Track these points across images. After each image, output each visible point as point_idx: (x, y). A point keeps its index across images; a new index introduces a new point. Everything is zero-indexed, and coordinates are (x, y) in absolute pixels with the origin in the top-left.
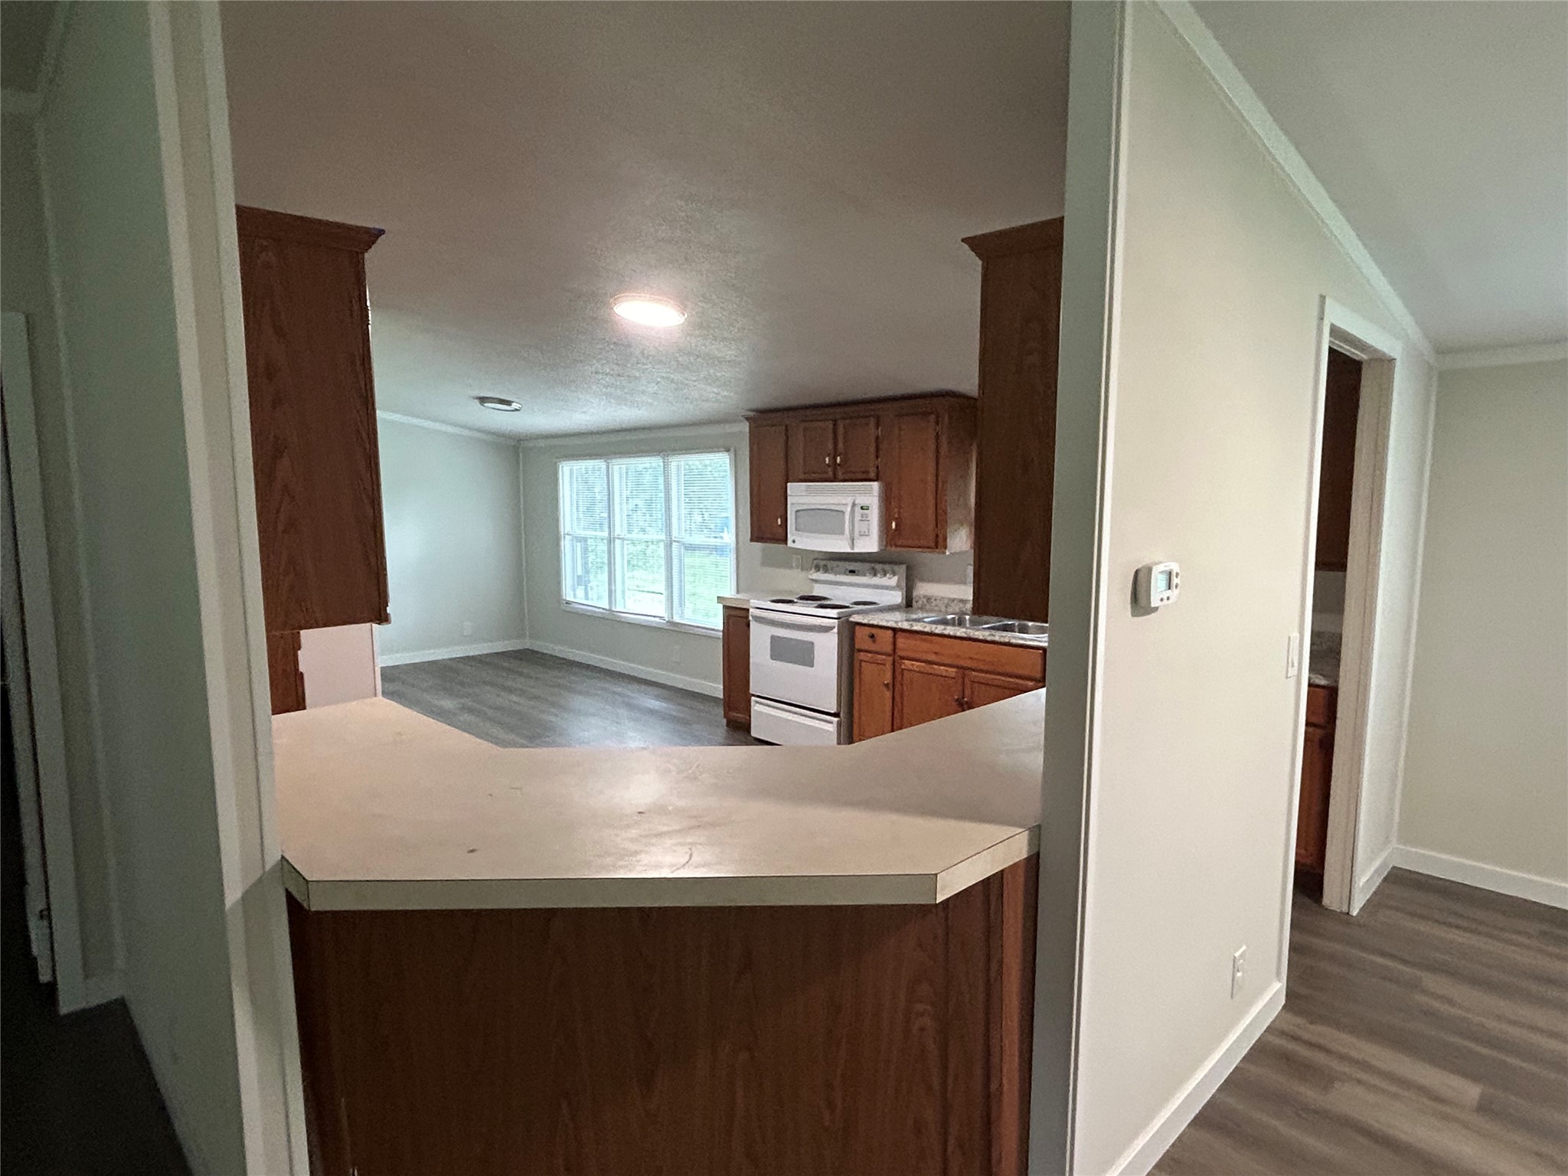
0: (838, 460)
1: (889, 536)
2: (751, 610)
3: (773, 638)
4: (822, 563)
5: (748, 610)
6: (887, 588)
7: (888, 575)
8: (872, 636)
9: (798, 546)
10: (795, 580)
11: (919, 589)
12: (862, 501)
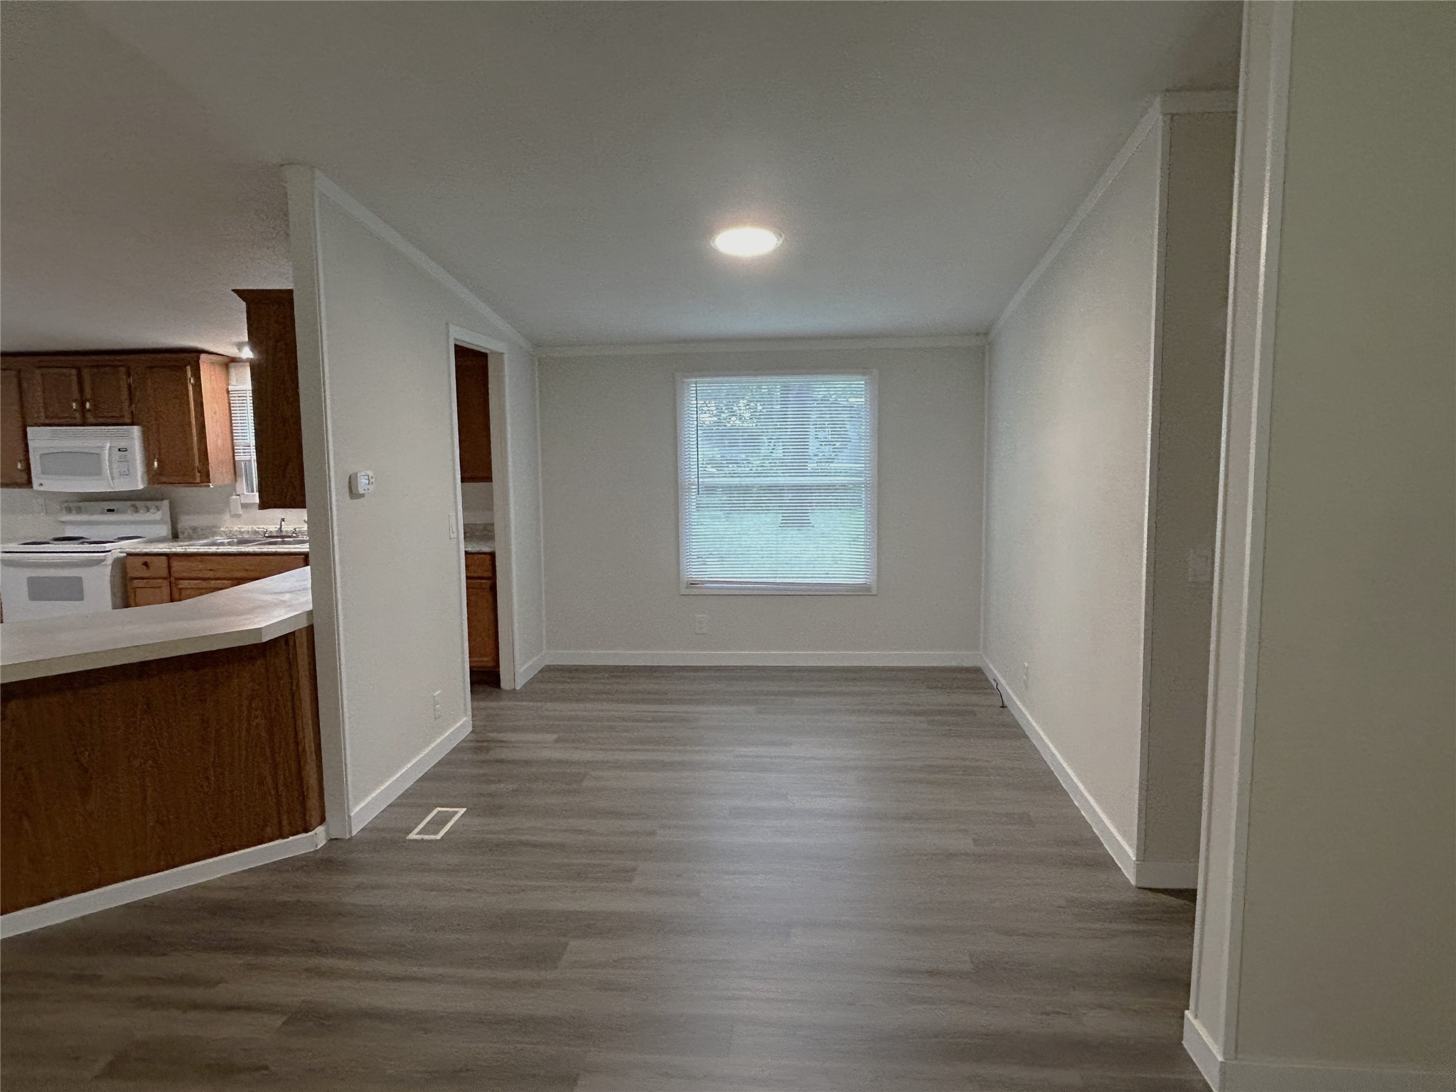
0: (88, 405)
1: (154, 477)
3: (30, 580)
4: (74, 505)
6: (153, 523)
7: (151, 511)
8: (146, 564)
9: (42, 489)
10: (44, 525)
11: (186, 522)
12: (123, 444)
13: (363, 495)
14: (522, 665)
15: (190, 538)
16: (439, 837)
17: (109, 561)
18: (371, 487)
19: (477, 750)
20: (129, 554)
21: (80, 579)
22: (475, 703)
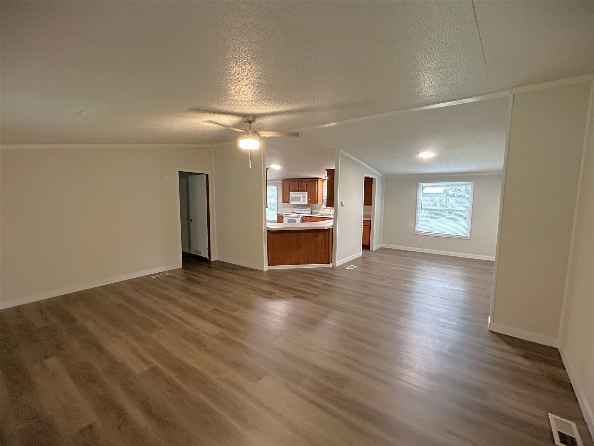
0: (299, 188)
1: (309, 202)
2: (284, 215)
3: (288, 220)
4: (295, 207)
5: (283, 215)
6: (308, 211)
7: (308, 208)
8: (306, 218)
9: (291, 203)
10: (290, 210)
11: (314, 211)
12: (304, 195)
13: (343, 206)
14: (375, 246)
15: (314, 214)
16: (351, 269)
17: (300, 217)
18: (345, 205)
19: (363, 259)
20: (304, 216)
21: (296, 220)
22: (363, 251)
